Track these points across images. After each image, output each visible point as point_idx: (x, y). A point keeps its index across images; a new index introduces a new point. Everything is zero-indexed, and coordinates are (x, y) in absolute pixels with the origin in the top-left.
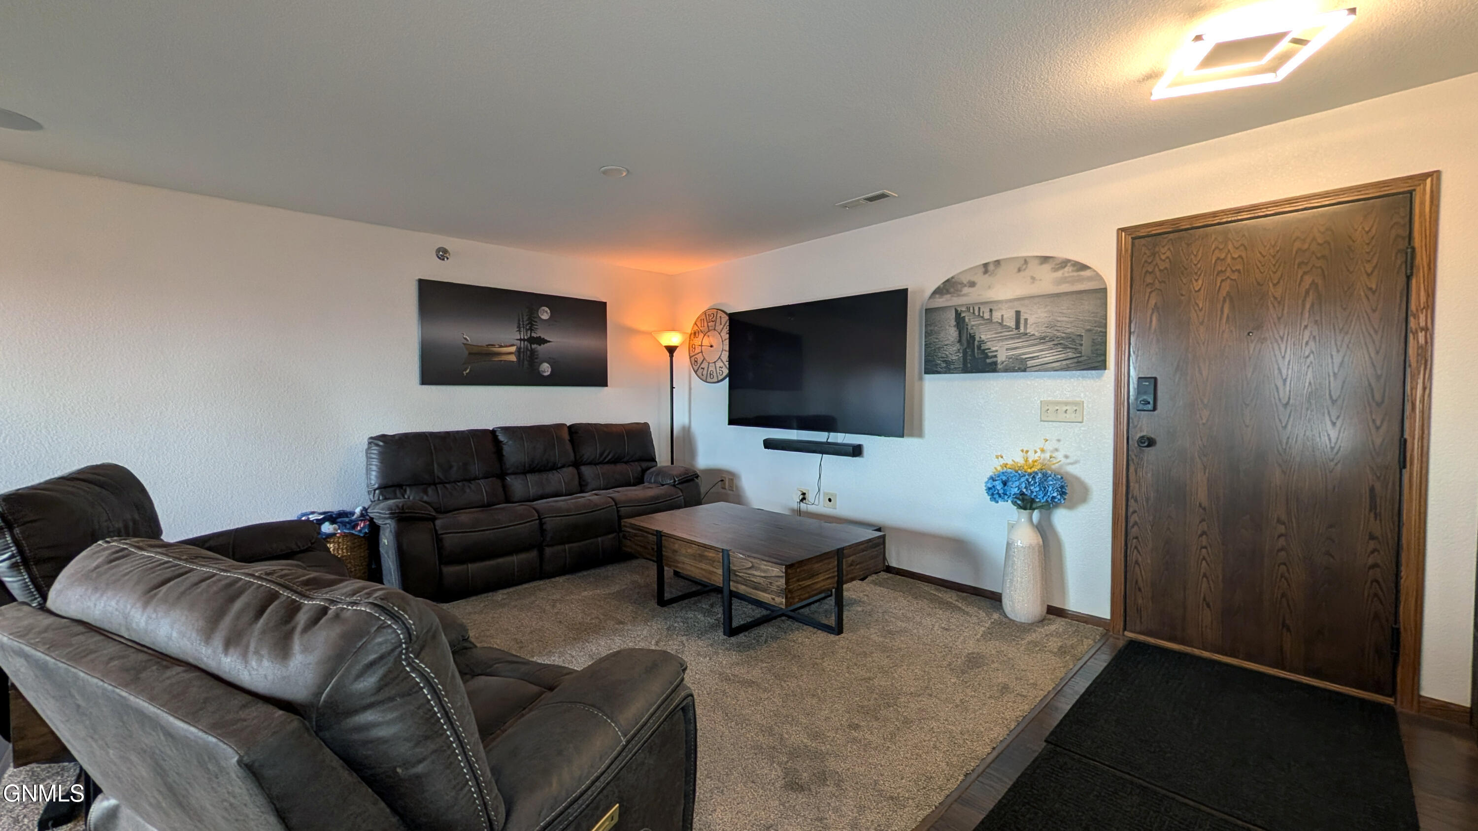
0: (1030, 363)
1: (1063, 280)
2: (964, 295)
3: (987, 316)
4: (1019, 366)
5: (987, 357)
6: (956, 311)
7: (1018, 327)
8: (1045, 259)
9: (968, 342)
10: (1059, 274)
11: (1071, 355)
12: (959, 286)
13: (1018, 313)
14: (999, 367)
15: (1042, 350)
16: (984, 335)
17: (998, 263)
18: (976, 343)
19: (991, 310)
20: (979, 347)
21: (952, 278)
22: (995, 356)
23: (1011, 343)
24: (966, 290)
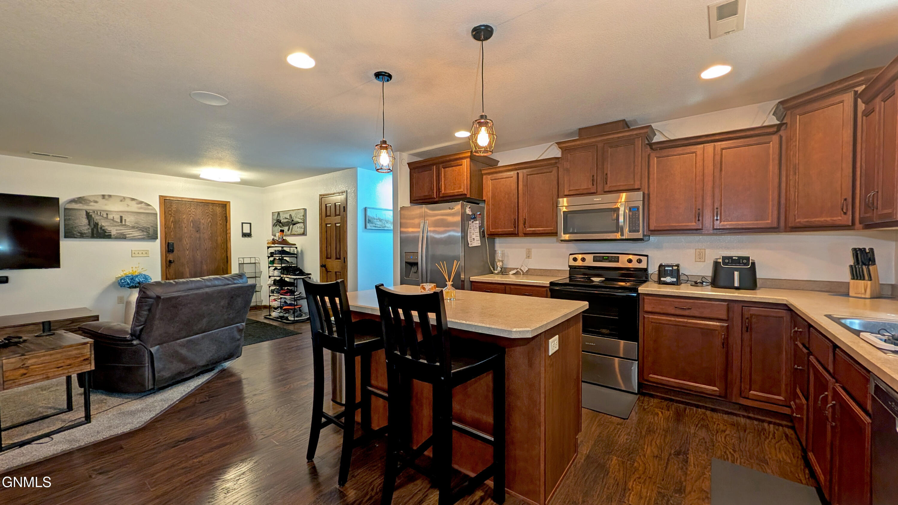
0: (127, 236)
1: (141, 208)
2: (91, 206)
3: (105, 216)
4: (122, 237)
5: (106, 232)
6: (86, 212)
7: (121, 221)
8: (133, 199)
9: (95, 226)
10: (140, 205)
11: (145, 234)
12: (88, 202)
13: (121, 217)
14: (112, 236)
15: (133, 231)
16: (103, 223)
17: (110, 196)
18: (99, 226)
19: (107, 214)
20: (101, 228)
21: (84, 197)
22: (110, 232)
23: (118, 228)
24: (92, 204)
